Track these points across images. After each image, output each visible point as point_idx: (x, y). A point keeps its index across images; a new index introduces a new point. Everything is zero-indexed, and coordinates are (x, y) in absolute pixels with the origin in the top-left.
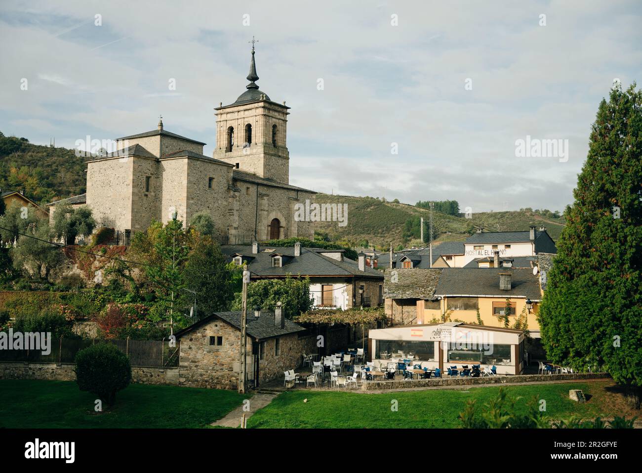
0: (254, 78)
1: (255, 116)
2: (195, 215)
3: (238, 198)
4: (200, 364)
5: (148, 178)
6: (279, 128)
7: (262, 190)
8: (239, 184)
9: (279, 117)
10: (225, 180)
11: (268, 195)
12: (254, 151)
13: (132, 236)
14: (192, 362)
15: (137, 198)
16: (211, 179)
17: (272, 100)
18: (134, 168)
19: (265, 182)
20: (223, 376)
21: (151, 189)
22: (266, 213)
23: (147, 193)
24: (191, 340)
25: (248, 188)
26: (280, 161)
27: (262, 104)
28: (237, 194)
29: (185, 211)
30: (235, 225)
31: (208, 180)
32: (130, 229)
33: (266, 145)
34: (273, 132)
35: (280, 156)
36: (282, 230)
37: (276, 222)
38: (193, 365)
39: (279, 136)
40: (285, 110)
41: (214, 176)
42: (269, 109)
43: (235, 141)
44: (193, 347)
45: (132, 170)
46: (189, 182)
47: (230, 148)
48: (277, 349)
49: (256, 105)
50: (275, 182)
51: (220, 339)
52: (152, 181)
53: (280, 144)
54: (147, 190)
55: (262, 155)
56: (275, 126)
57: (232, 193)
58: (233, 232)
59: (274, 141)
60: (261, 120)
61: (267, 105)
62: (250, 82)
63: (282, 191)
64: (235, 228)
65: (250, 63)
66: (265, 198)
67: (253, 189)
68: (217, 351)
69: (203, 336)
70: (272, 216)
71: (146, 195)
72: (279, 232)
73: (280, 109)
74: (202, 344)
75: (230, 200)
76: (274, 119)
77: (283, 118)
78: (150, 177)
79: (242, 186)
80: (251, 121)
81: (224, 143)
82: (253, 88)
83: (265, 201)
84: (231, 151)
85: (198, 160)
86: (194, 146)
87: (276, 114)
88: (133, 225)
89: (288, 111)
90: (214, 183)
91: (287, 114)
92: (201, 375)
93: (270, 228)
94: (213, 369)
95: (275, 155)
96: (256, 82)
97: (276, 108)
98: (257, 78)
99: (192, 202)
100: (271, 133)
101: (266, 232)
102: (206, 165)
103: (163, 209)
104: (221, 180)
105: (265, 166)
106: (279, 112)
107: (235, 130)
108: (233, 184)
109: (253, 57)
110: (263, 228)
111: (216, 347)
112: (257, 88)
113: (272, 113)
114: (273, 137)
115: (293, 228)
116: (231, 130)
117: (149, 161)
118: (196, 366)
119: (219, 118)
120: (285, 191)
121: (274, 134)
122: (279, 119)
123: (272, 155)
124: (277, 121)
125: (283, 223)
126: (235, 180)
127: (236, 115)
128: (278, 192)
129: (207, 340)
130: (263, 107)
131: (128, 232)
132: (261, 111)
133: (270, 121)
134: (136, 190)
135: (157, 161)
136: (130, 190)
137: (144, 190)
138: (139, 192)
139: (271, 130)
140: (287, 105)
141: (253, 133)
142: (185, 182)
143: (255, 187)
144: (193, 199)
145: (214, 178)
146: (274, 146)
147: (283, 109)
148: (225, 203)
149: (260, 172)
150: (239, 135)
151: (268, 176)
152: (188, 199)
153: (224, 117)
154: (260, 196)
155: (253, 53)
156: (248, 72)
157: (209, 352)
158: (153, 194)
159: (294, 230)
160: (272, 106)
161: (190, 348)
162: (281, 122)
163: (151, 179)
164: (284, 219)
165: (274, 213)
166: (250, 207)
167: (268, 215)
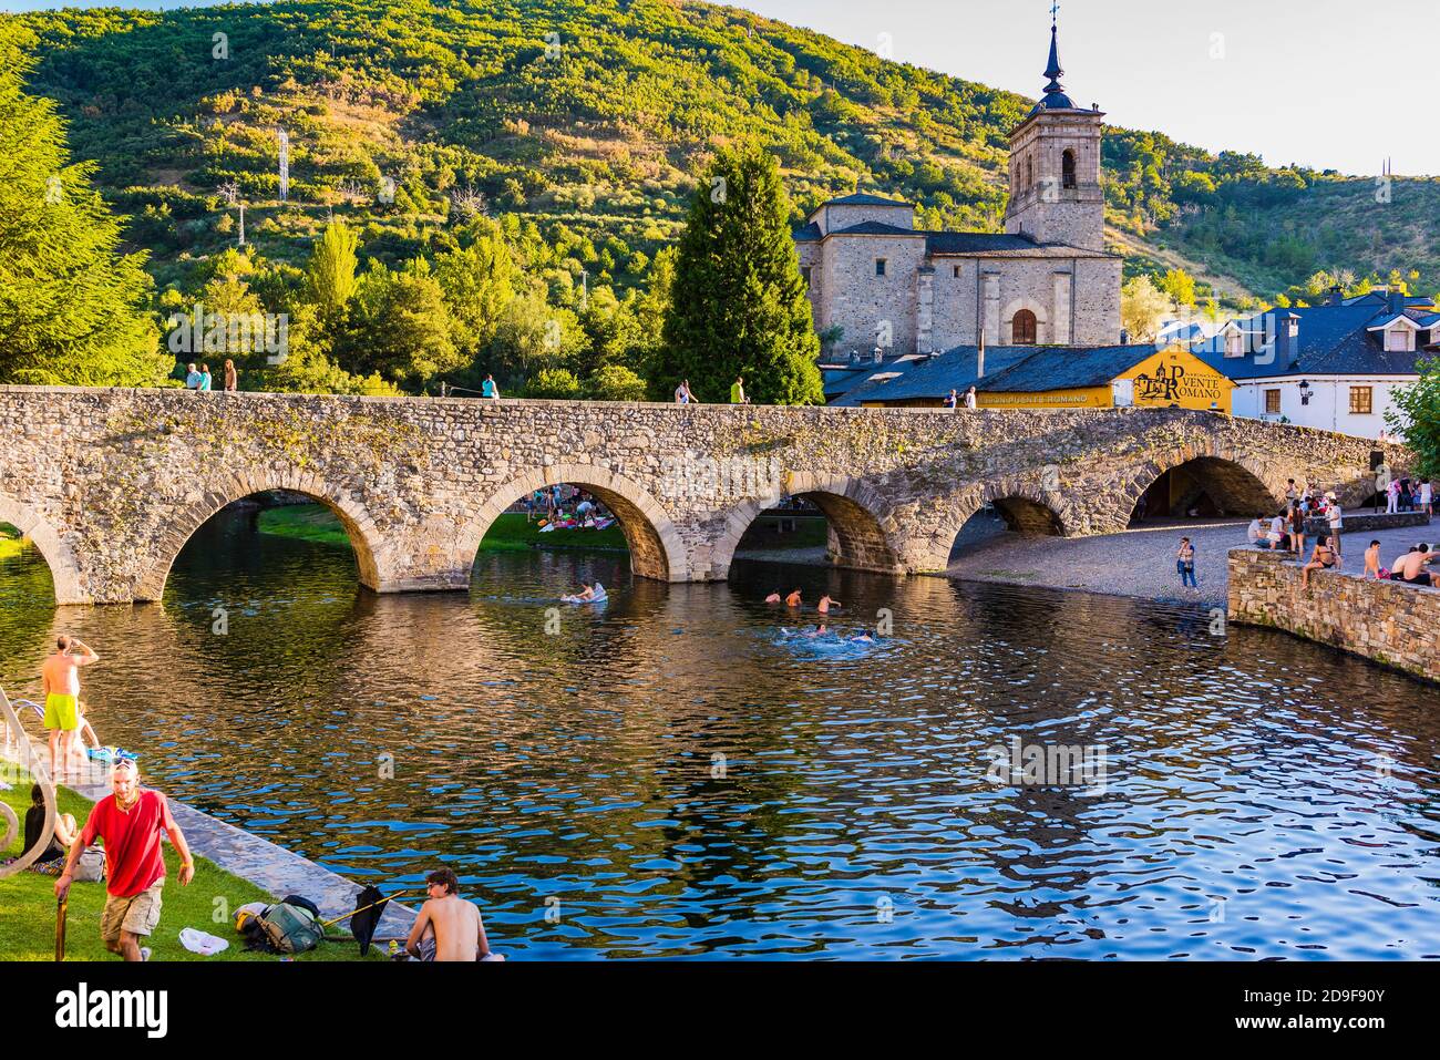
0: (1054, 72)
3: (929, 285)
7: (988, 266)
8: (936, 263)
9: (1078, 134)
10: (910, 260)
11: (998, 273)
16: (881, 265)
19: (995, 253)
21: (813, 285)
22: (997, 303)
25: (956, 269)
27: (1038, 120)
30: (924, 327)
31: (875, 265)
34: (1064, 161)
35: (1078, 202)
36: (1039, 327)
37: (1025, 315)
39: (1081, 166)
40: (1095, 120)
41: (886, 257)
52: (815, 273)
53: (1081, 178)
55: (1037, 206)
56: (1068, 153)
57: (918, 278)
59: (1069, 178)
60: (1038, 147)
62: (1048, 81)
63: (1038, 263)
64: (924, 331)
65: (1048, 48)
67: (969, 267)
70: (1015, 306)
72: (1033, 332)
73: (1080, 119)
75: (918, 288)
76: (1065, 141)
77: (1088, 134)
78: (809, 269)
79: (944, 265)
83: (994, 284)
87: (1071, 130)
89: (1102, 119)
90: (888, 267)
91: (1099, 125)
93: (1010, 326)
95: (1066, 201)
96: (1057, 80)
97: (1073, 118)
98: (1060, 73)
100: (1059, 166)
101: (1002, 332)
102: (870, 241)
104: (902, 258)
105: (1046, 222)
106: (1079, 125)
108: (927, 264)
109: (1054, 37)
110: (993, 326)
113: (1060, 131)
114: (1066, 171)
115: (1057, 323)
117: (808, 246)
120: (1045, 262)
121: (1067, 165)
122: (1079, 138)
124: (1075, 141)
125: (1041, 315)
126: (930, 257)
128: (1029, 265)
130: (1039, 125)
133: (1057, 146)
135: (820, 244)
139: (1060, 159)
140: (1100, 110)
143: (973, 263)
144: (844, 294)
145: (887, 260)
146: (1065, 186)
147: (1089, 119)
148: (911, 294)
151: (1049, 238)
154: (984, 275)
155: (1054, 30)
156: (1045, 64)
158: (815, 291)
160: (1062, 118)
162: (1082, 141)
164: (1043, 309)
165: (1020, 301)
166: (963, 295)
167: (1002, 308)
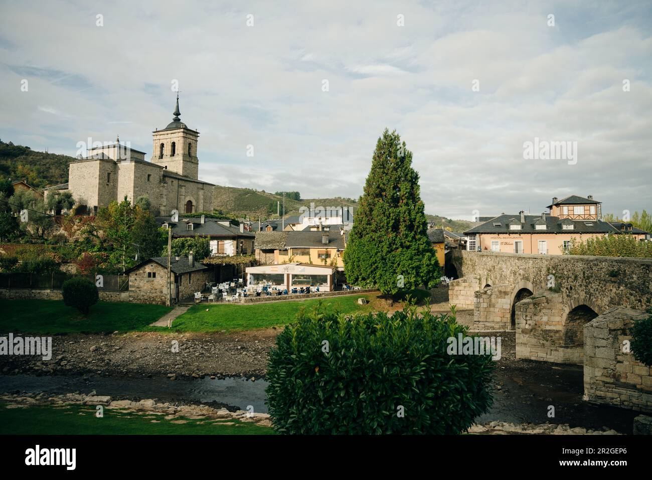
0: (177, 114)
1: (178, 137)
2: (139, 198)
3: (166, 188)
4: (141, 289)
5: (109, 174)
6: (193, 145)
7: (181, 183)
8: (167, 179)
9: (193, 138)
10: (158, 177)
11: (185, 186)
12: (177, 158)
13: (98, 210)
14: (137, 288)
15: (101, 186)
16: (149, 176)
17: (189, 128)
18: (100, 167)
19: (183, 178)
20: (156, 296)
21: (111, 181)
22: (183, 197)
23: (108, 183)
24: (136, 275)
25: (172, 182)
26: (193, 166)
27: (182, 130)
28: (165, 185)
29: (133, 195)
30: (164, 204)
31: (147, 176)
32: (97, 205)
33: (184, 155)
34: (189, 147)
35: (193, 162)
36: (193, 207)
37: (190, 202)
38: (137, 290)
39: (192, 150)
40: (196, 134)
41: (151, 174)
42: (187, 133)
43: (164, 152)
44: (137, 279)
45: (98, 168)
46: (135, 177)
47: (161, 156)
48: (190, 279)
49: (179, 130)
50: (189, 178)
51: (154, 274)
52: (112, 176)
53: (193, 154)
54: (108, 182)
55: (182, 161)
56: (190, 144)
57: (162, 184)
58: (163, 208)
59: (189, 153)
60: (182, 140)
61: (185, 131)
62: (175, 116)
63: (194, 184)
64: (164, 206)
65: (175, 105)
66: (183, 188)
67: (176, 182)
68: (153, 281)
69: (144, 272)
70: (188, 199)
71: (108, 185)
72: (191, 209)
73: (193, 134)
74: (143, 277)
75: (161, 188)
76: (189, 140)
77: (195, 139)
79: (169, 180)
80: (176, 140)
81: (158, 153)
82: (177, 120)
83: (183, 190)
84: (162, 158)
85: (141, 163)
86: (139, 155)
87: (191, 136)
88: (99, 203)
89: (198, 135)
90: (151, 178)
91: (198, 137)
92: (143, 296)
93: (186, 206)
94: (150, 292)
95: (190, 162)
96: (179, 117)
97: (191, 133)
98: (180, 114)
99: (137, 189)
100: (188, 148)
101: (183, 208)
102: (146, 166)
103: (118, 193)
104: (156, 176)
105: (184, 168)
106: (193, 135)
107: (165, 146)
108: (163, 179)
109: (178, 101)
110: (182, 206)
111: (152, 279)
112: (179, 120)
113: (188, 136)
114: (189, 150)
115: (200, 207)
116: (162, 145)
117: (110, 164)
118: (140, 291)
119: (155, 138)
120: (196, 184)
121: (189, 148)
123: (188, 161)
124: (192, 141)
125: (194, 203)
126: (164, 176)
127: (166, 136)
128: (192, 184)
129: (146, 275)
130: (183, 132)
131: (96, 208)
132: (182, 134)
133: (187, 141)
134: (101, 181)
135: (115, 164)
136: (96, 181)
137: (106, 181)
138: (103, 182)
139: (188, 146)
140: (197, 131)
141: (176, 147)
142: (133, 177)
143: (177, 180)
144: (137, 187)
145: (151, 175)
146: (190, 156)
147: (195, 134)
148: (158, 190)
149: (180, 172)
150: (168, 149)
151: (185, 174)
152: (134, 187)
153: (158, 137)
154: (180, 186)
155: (178, 99)
156: (174, 110)
157: (147, 282)
158: (112, 184)
159: (201, 207)
160: (189, 132)
161: (136, 279)
162: (194, 141)
163: (110, 175)
164: (194, 201)
165: (189, 197)
166: (174, 193)
167: (185, 198)
